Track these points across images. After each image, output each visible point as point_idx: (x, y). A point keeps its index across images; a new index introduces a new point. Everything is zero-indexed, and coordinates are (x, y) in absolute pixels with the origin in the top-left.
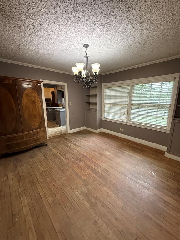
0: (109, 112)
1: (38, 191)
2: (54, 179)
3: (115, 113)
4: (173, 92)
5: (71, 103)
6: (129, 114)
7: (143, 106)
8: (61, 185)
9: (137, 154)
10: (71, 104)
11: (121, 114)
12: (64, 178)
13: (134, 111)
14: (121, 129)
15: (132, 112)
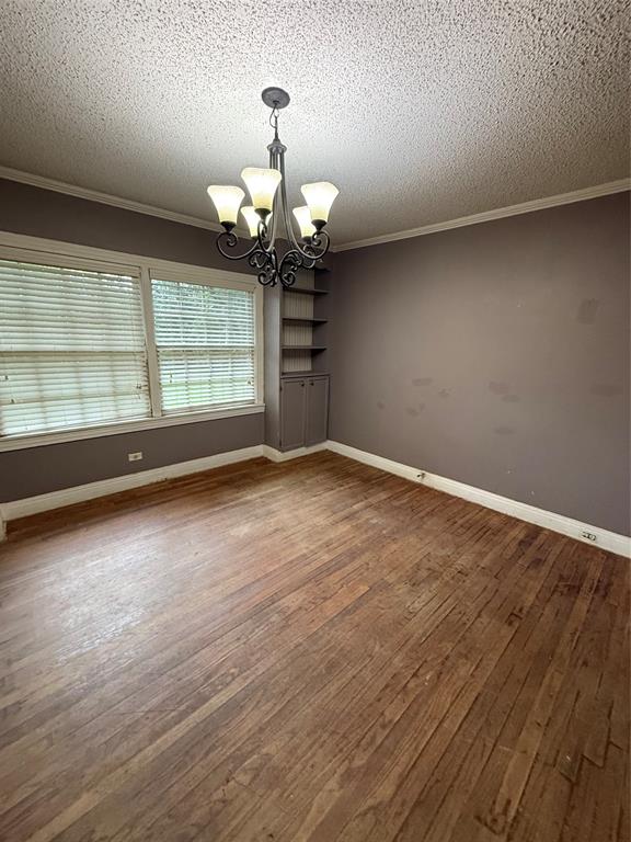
0: (42, 399)
1: (459, 729)
2: (387, 686)
6: (152, 389)
8: (405, 649)
9: (263, 487)
11: (116, 394)
12: (377, 648)
13: (170, 374)
14: (131, 458)
15: (165, 380)
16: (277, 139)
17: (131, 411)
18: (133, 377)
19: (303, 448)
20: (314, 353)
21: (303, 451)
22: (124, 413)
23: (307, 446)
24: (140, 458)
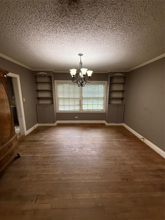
0: (64, 105)
3: (69, 105)
4: (104, 90)
5: (24, 99)
6: (81, 105)
7: (90, 98)
10: (24, 101)
11: (75, 105)
13: (84, 102)
14: (76, 117)
15: (83, 103)
16: (81, 61)
17: (77, 109)
18: (77, 102)
19: (115, 124)
20: (122, 99)
21: (114, 124)
22: (75, 109)
23: (116, 123)
24: (77, 118)
